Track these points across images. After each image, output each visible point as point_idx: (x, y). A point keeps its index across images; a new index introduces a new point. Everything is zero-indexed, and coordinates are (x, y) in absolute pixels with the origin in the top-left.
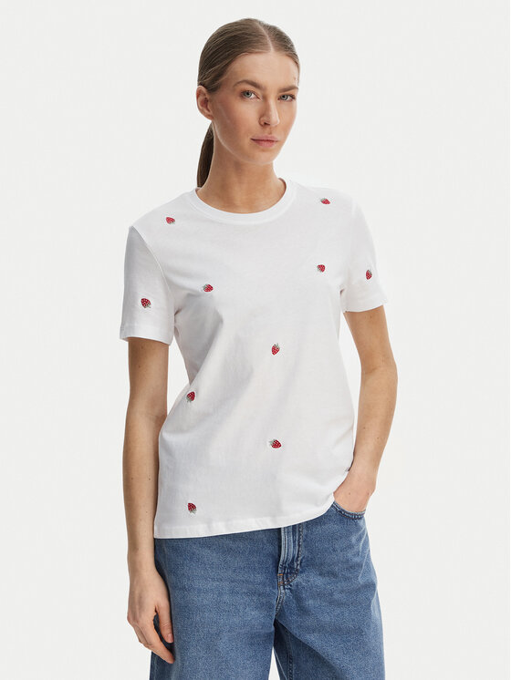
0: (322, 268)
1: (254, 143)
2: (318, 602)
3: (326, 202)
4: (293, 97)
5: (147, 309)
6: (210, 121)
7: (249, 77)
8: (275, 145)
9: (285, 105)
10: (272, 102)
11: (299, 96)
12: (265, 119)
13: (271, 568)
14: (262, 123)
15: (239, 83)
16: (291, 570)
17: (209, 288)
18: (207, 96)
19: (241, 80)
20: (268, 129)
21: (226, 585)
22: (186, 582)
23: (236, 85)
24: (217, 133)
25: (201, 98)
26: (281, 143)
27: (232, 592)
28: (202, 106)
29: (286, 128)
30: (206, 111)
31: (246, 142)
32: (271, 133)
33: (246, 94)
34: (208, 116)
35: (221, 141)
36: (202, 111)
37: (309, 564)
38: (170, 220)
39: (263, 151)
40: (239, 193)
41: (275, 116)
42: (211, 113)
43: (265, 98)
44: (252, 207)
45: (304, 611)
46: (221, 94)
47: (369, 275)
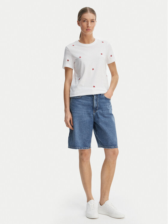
0: (102, 54)
2: (101, 116)
3: (103, 42)
4: (94, 21)
5: (68, 62)
7: (85, 18)
9: (92, 23)
10: (89, 23)
13: (92, 109)
14: (88, 26)
15: (83, 19)
16: (96, 109)
17: (80, 57)
18: (79, 22)
21: (83, 112)
22: (75, 111)
27: (85, 114)
29: (93, 28)
32: (89, 28)
33: (84, 21)
37: (100, 108)
38: (73, 45)
39: (88, 32)
40: (86, 40)
41: (90, 25)
43: (88, 22)
44: (89, 43)
45: (98, 118)
47: (111, 56)
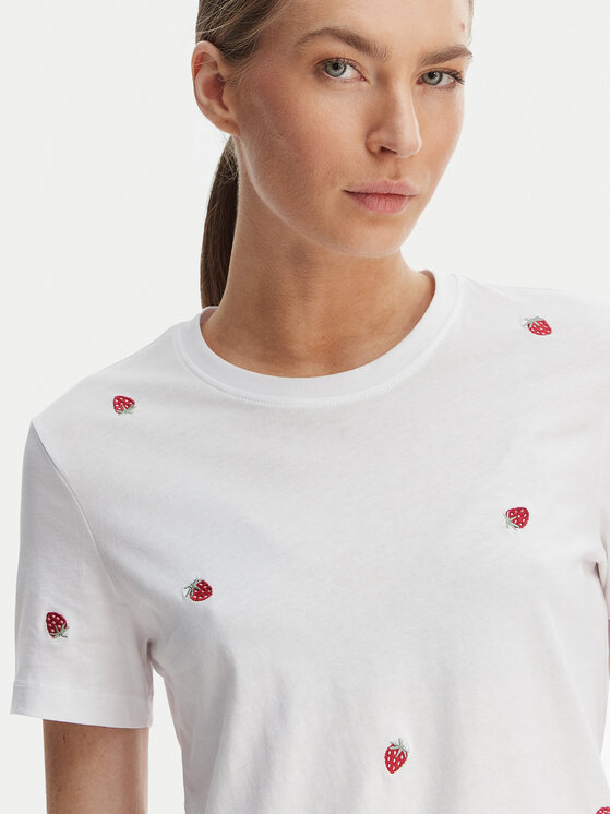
0: (519, 517)
1: (351, 201)
3: (541, 328)
4: (457, 77)
5: (58, 641)
6: (228, 136)
7: (343, 20)
8: (407, 206)
9: (434, 96)
11: (470, 73)
12: (382, 137)
14: (375, 148)
15: (313, 35)
17: (202, 591)
18: (223, 71)
19: (318, 27)
20: (389, 165)
23: (303, 41)
24: (247, 166)
25: (206, 73)
26: (419, 200)
28: (208, 95)
29: (437, 158)
30: (219, 110)
31: (330, 200)
32: (397, 176)
33: (333, 65)
34: (223, 124)
35: (258, 189)
36: (207, 110)
38: (123, 403)
39: (374, 222)
40: (304, 327)
41: (410, 129)
42: (232, 115)
43: (383, 80)
44: (336, 357)
46: (259, 67)
